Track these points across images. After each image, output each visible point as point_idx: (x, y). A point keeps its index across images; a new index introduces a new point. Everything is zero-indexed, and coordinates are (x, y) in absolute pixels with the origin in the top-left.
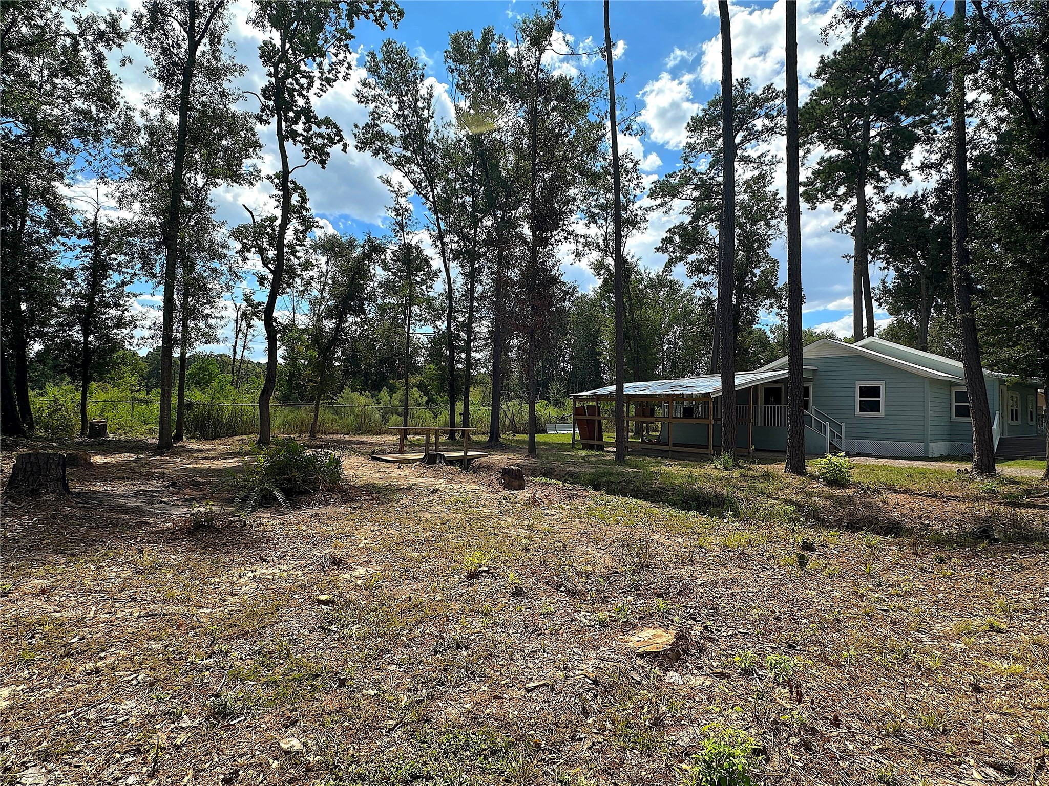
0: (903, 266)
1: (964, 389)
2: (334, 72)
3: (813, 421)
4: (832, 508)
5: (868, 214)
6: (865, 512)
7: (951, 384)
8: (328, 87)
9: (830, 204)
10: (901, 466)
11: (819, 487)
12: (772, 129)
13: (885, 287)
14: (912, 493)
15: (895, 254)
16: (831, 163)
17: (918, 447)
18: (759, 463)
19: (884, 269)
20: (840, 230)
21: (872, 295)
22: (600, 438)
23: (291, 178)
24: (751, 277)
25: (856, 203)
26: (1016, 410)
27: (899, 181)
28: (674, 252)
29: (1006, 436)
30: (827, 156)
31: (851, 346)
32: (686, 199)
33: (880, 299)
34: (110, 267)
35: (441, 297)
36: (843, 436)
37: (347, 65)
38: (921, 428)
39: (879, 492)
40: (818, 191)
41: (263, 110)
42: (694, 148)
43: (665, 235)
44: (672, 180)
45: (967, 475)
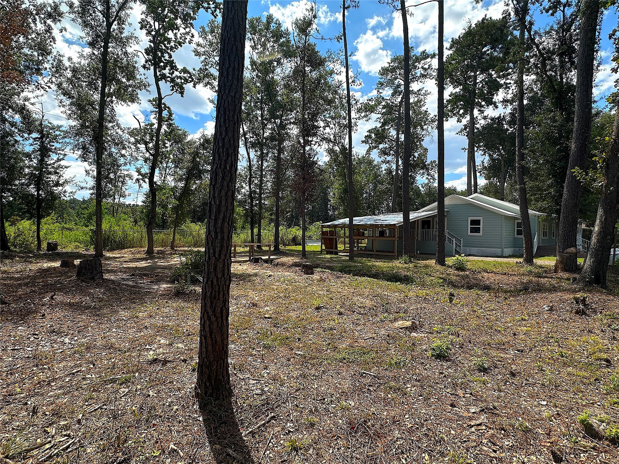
0: (493, 153)
1: (520, 221)
2: (183, 38)
3: (447, 237)
4: (459, 280)
5: (475, 126)
6: (475, 282)
7: (515, 218)
8: (179, 47)
9: (455, 119)
10: (490, 260)
11: (452, 271)
12: (425, 76)
13: (483, 165)
14: (495, 273)
15: (489, 147)
16: (456, 96)
17: (498, 251)
18: (421, 260)
19: (483, 155)
20: (460, 134)
21: (477, 169)
22: (336, 248)
23: (163, 101)
24: (413, 158)
25: (469, 119)
26: (546, 232)
27: (491, 107)
28: (371, 144)
29: (540, 245)
30: (454, 91)
31: (467, 198)
32: (378, 113)
33: (481, 172)
34: (50, 150)
35: (245, 169)
36: (462, 246)
37: (191, 35)
38: (500, 241)
39: (480, 272)
40: (449, 111)
41: (146, 62)
42: (383, 85)
43: (367, 134)
44: (370, 103)
45: (520, 265)
